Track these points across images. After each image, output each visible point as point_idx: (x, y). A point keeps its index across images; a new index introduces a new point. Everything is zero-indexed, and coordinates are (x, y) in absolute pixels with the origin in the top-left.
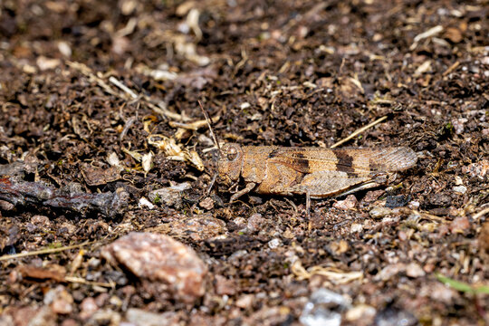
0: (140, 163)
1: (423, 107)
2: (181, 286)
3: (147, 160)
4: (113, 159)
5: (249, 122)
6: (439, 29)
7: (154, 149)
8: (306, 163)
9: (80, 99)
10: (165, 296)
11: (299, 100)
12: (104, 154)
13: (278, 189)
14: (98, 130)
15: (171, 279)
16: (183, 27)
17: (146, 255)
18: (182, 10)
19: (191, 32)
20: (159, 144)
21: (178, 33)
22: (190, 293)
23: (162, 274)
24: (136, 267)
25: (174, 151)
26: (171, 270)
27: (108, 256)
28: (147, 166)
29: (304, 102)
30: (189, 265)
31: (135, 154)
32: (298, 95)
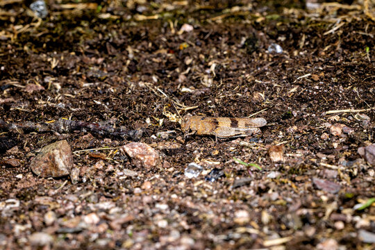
0: (158, 122)
1: (285, 106)
2: (145, 161)
3: (161, 121)
4: (148, 121)
5: (210, 108)
6: (309, 74)
7: (165, 117)
8: (217, 123)
9: (142, 96)
10: (140, 165)
11: (232, 100)
12: (145, 119)
13: (205, 132)
14: (145, 109)
15: (142, 158)
16: (208, 71)
17: (135, 150)
18: (210, 64)
19: (211, 73)
20: (167, 115)
21: (206, 74)
22: (149, 165)
23: (139, 157)
24: (130, 154)
25: (173, 118)
26: (143, 155)
27: (122, 150)
28: (161, 123)
29: (234, 101)
30: (151, 154)
31: (157, 119)
32: (232, 98)
